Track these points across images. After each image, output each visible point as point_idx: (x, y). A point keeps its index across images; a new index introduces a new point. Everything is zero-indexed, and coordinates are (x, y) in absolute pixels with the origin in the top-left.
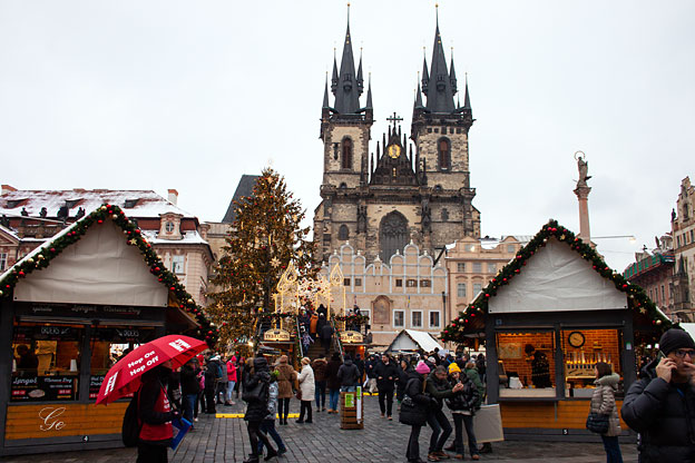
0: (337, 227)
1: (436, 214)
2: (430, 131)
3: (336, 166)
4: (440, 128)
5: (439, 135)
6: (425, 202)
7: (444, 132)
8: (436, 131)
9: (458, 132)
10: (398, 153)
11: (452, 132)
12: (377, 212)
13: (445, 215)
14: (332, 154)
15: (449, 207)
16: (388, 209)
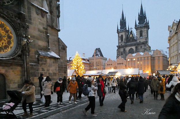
0: (121, 53)
1: (139, 47)
2: (138, 30)
3: (120, 41)
4: (140, 28)
5: (140, 30)
6: (136, 45)
7: (141, 29)
8: (139, 29)
9: (144, 28)
10: (132, 36)
11: (143, 29)
12: (128, 49)
13: (141, 47)
14: (119, 39)
15: (142, 45)
16: (130, 48)
